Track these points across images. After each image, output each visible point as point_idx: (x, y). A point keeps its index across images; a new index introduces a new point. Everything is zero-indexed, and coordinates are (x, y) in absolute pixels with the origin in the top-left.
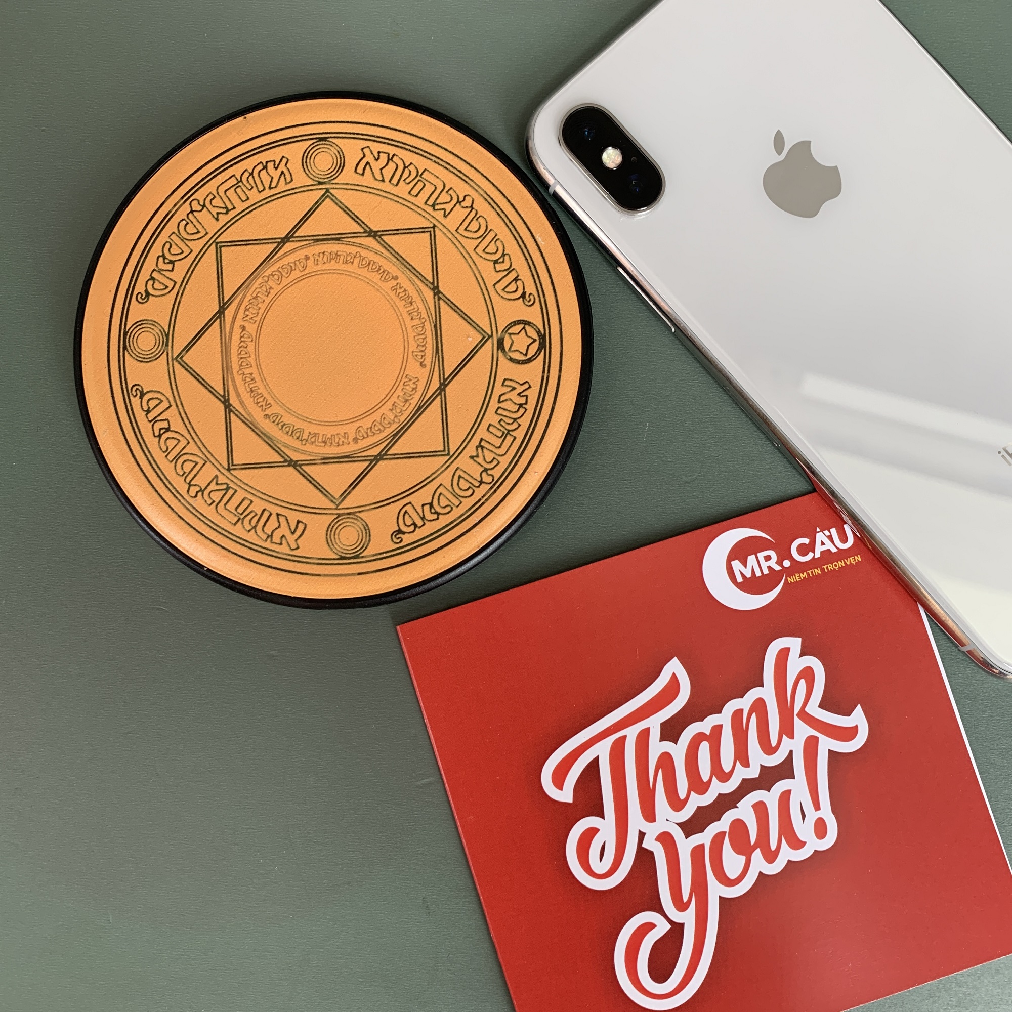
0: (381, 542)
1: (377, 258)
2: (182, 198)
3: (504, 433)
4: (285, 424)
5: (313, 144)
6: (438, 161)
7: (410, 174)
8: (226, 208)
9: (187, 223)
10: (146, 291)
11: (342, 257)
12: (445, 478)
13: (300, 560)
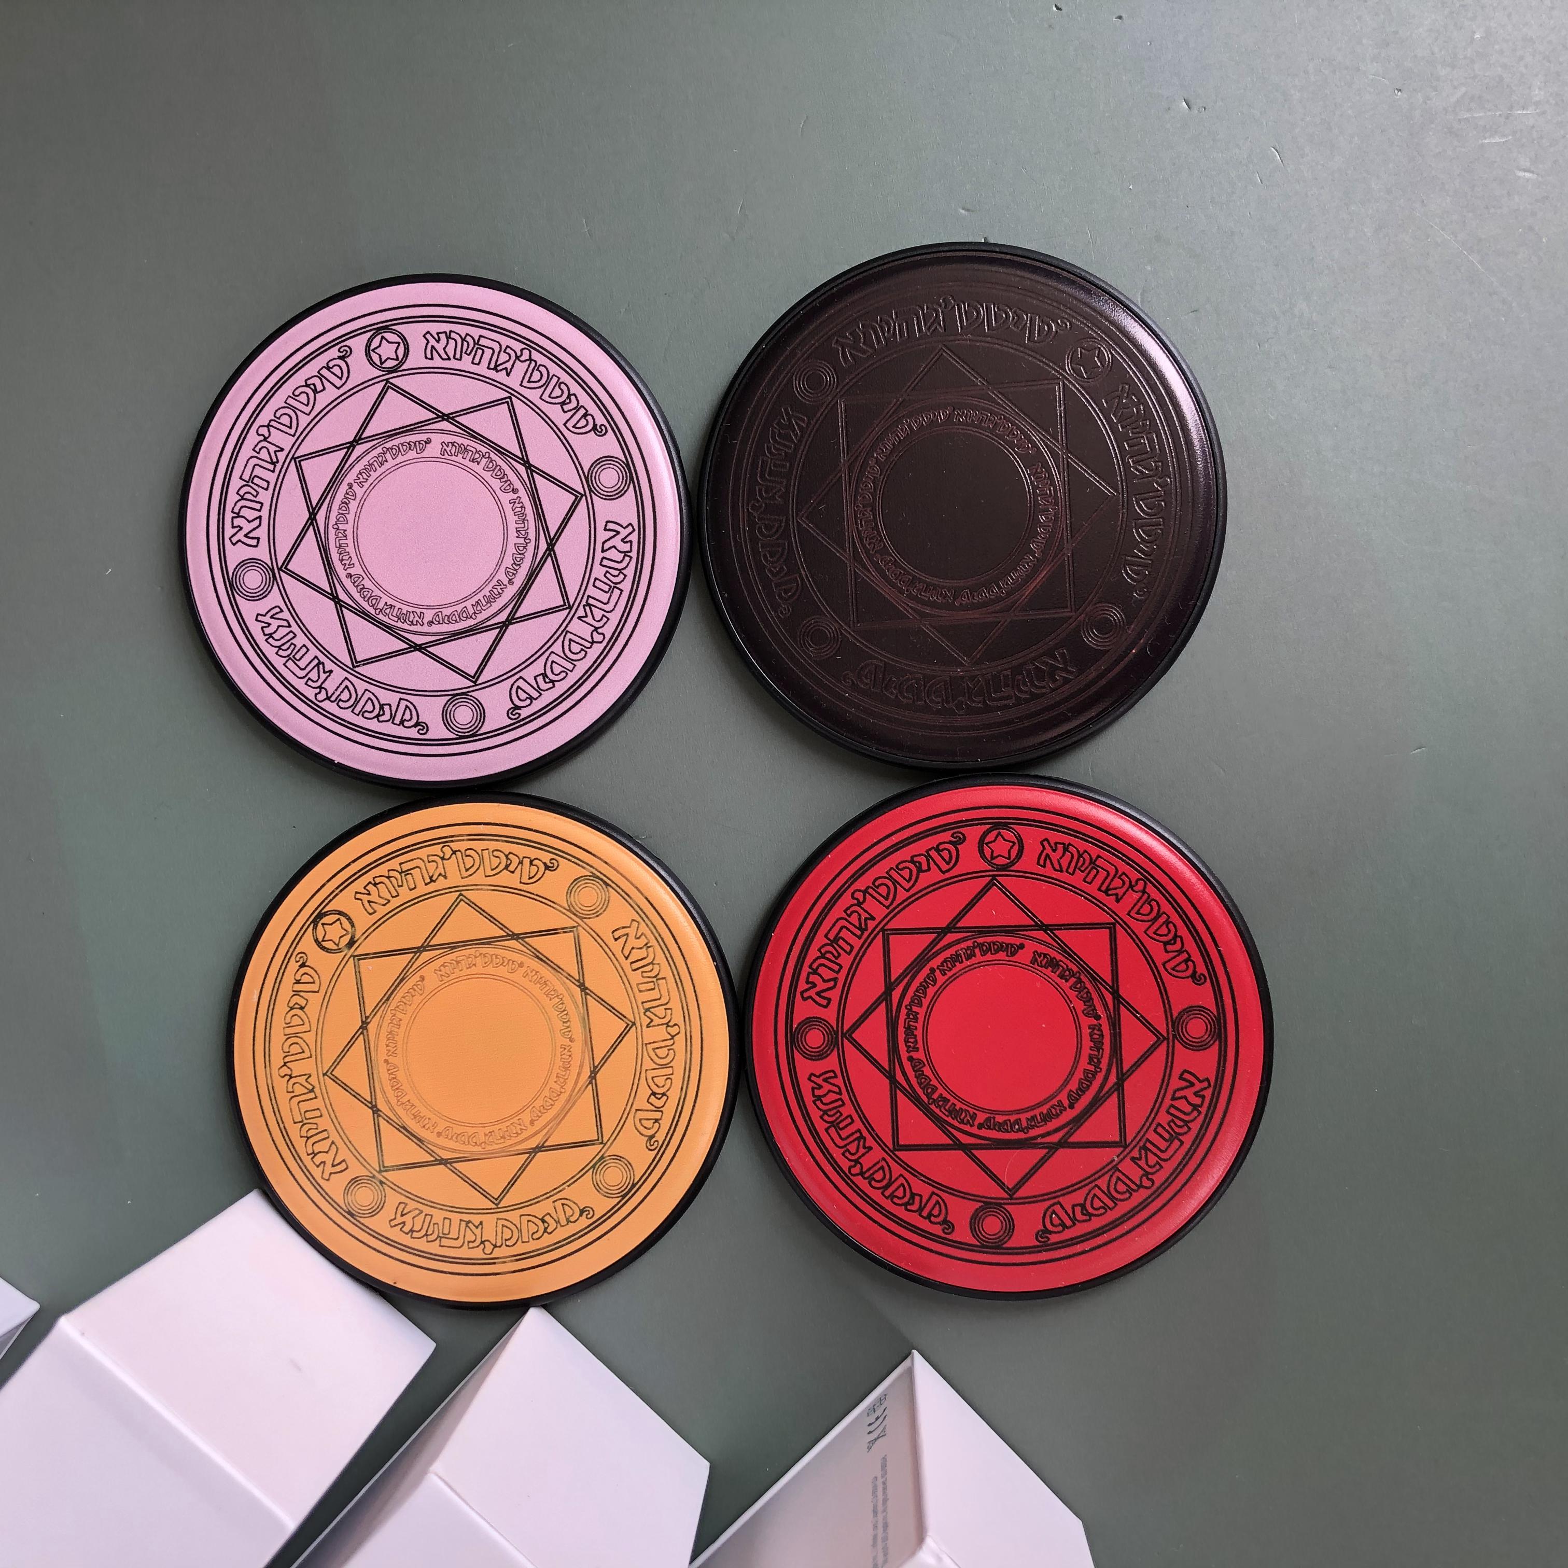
0: (567, 871)
1: (388, 1089)
2: (494, 1263)
3: (406, 875)
4: (564, 1022)
5: (361, 1217)
6: (280, 1122)
7: (309, 1130)
8: (467, 1226)
9: (506, 1240)
10: (581, 1215)
11: (413, 1112)
12: (479, 878)
13: (640, 910)
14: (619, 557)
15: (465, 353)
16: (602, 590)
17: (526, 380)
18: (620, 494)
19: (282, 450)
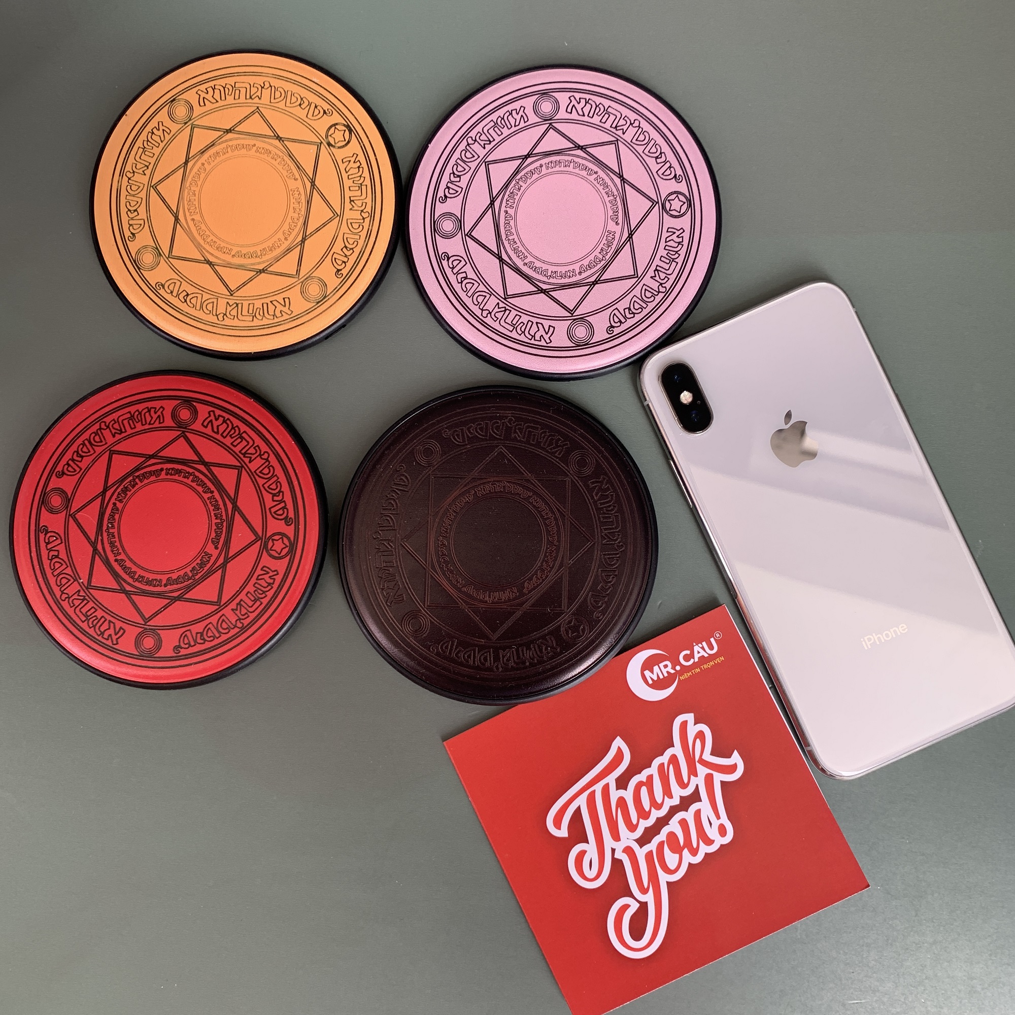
0: (333, 282)
1: (238, 142)
2: (120, 175)
3: (359, 187)
4: (245, 254)
5: (170, 106)
6: (239, 74)
7: (229, 90)
8: (146, 166)
9: (131, 186)
10: (132, 233)
11: (221, 153)
12: (344, 228)
13: (298, 317)
14: (532, 333)
15: (668, 253)
16: (513, 319)
17: (647, 287)
18: (570, 337)
19: (624, 133)
